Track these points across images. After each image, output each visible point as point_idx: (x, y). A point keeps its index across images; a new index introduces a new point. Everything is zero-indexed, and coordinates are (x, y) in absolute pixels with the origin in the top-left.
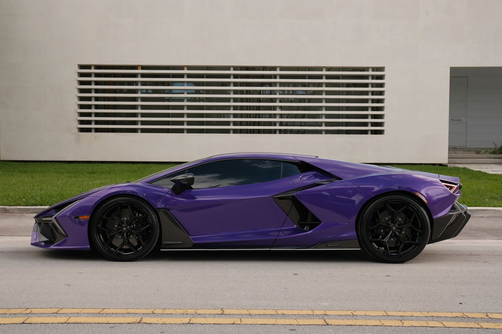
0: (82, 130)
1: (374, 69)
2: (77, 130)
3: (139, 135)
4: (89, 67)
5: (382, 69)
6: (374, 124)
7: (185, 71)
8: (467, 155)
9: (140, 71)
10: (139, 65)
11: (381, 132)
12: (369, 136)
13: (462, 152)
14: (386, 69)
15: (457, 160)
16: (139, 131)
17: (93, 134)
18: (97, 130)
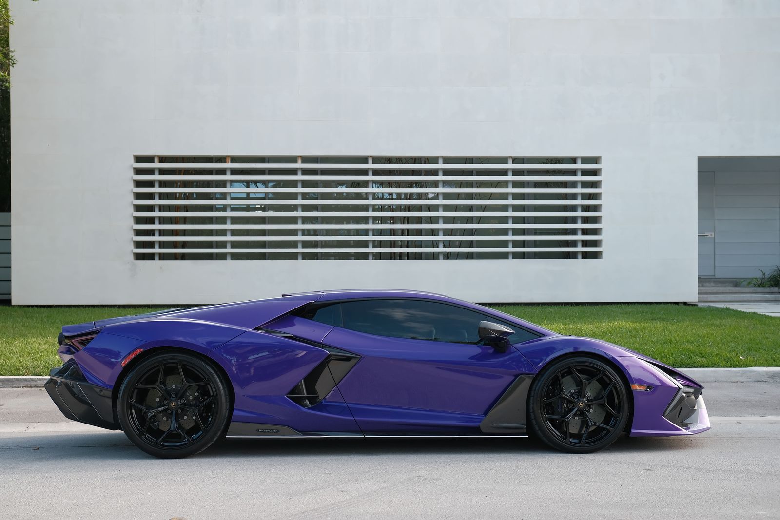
0: (138, 257)
1: (585, 160)
2: (132, 257)
3: (229, 263)
4: (150, 159)
5: (596, 160)
6: (585, 244)
7: (299, 165)
8: (721, 289)
9: (229, 165)
10: (229, 156)
11: (596, 255)
12: (580, 261)
13: (712, 284)
14: (603, 160)
15: (708, 296)
16: (229, 257)
17: (157, 262)
18: (163, 257)
